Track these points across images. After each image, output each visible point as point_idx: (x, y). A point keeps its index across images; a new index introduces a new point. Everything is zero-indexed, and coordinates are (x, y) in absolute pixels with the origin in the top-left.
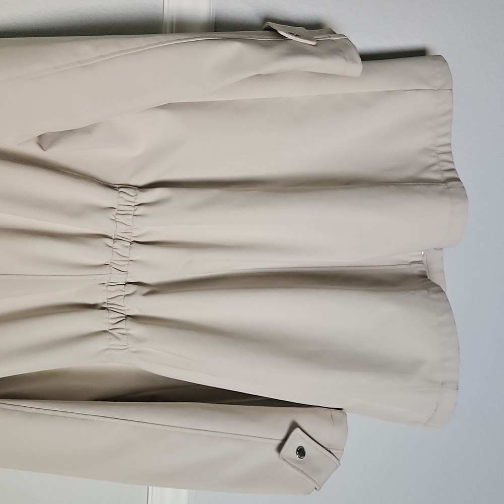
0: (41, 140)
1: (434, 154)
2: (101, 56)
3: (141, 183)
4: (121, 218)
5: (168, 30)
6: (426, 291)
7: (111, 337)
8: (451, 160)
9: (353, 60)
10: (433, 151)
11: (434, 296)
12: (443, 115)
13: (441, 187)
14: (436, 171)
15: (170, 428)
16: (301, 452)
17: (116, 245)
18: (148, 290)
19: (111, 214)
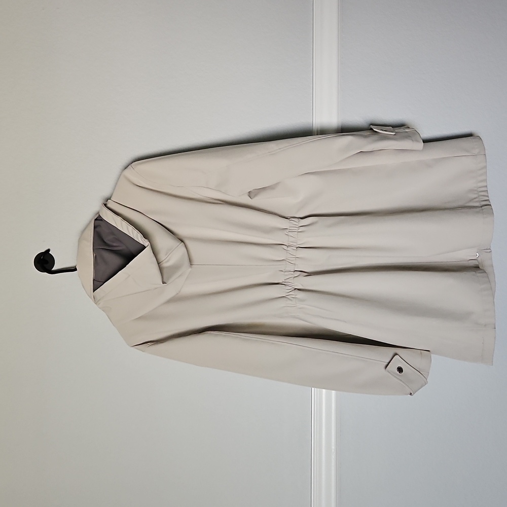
0: (250, 194)
1: (476, 192)
2: (280, 149)
3: (301, 216)
4: (290, 234)
5: (316, 133)
6: (474, 273)
7: (287, 299)
8: (487, 195)
9: (417, 141)
10: (476, 190)
11: (479, 275)
12: (480, 170)
13: (478, 210)
14: (477, 202)
15: (321, 351)
16: (400, 370)
17: (289, 249)
18: (307, 274)
19: (286, 232)
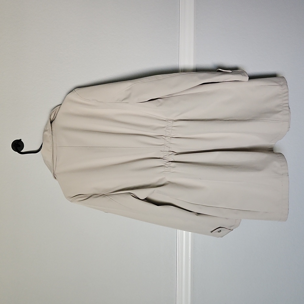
1: (281, 107)
5: (181, 71)
7: (165, 167)
9: (245, 76)
11: (280, 157)
12: (285, 93)
17: (166, 138)
18: (176, 154)
19: (165, 129)
